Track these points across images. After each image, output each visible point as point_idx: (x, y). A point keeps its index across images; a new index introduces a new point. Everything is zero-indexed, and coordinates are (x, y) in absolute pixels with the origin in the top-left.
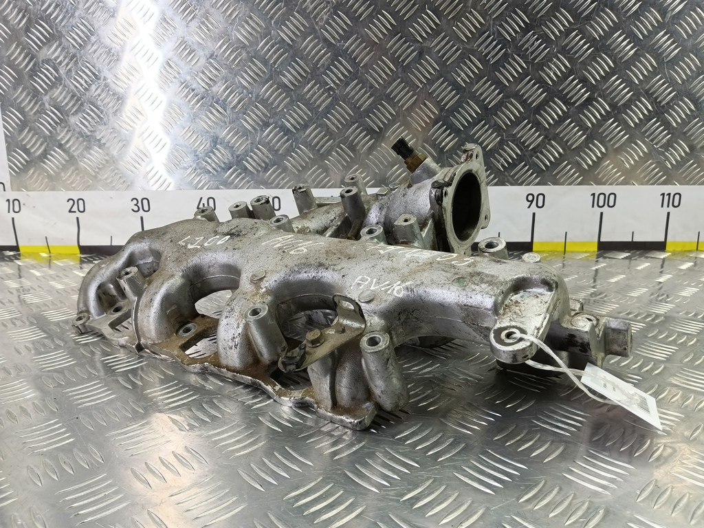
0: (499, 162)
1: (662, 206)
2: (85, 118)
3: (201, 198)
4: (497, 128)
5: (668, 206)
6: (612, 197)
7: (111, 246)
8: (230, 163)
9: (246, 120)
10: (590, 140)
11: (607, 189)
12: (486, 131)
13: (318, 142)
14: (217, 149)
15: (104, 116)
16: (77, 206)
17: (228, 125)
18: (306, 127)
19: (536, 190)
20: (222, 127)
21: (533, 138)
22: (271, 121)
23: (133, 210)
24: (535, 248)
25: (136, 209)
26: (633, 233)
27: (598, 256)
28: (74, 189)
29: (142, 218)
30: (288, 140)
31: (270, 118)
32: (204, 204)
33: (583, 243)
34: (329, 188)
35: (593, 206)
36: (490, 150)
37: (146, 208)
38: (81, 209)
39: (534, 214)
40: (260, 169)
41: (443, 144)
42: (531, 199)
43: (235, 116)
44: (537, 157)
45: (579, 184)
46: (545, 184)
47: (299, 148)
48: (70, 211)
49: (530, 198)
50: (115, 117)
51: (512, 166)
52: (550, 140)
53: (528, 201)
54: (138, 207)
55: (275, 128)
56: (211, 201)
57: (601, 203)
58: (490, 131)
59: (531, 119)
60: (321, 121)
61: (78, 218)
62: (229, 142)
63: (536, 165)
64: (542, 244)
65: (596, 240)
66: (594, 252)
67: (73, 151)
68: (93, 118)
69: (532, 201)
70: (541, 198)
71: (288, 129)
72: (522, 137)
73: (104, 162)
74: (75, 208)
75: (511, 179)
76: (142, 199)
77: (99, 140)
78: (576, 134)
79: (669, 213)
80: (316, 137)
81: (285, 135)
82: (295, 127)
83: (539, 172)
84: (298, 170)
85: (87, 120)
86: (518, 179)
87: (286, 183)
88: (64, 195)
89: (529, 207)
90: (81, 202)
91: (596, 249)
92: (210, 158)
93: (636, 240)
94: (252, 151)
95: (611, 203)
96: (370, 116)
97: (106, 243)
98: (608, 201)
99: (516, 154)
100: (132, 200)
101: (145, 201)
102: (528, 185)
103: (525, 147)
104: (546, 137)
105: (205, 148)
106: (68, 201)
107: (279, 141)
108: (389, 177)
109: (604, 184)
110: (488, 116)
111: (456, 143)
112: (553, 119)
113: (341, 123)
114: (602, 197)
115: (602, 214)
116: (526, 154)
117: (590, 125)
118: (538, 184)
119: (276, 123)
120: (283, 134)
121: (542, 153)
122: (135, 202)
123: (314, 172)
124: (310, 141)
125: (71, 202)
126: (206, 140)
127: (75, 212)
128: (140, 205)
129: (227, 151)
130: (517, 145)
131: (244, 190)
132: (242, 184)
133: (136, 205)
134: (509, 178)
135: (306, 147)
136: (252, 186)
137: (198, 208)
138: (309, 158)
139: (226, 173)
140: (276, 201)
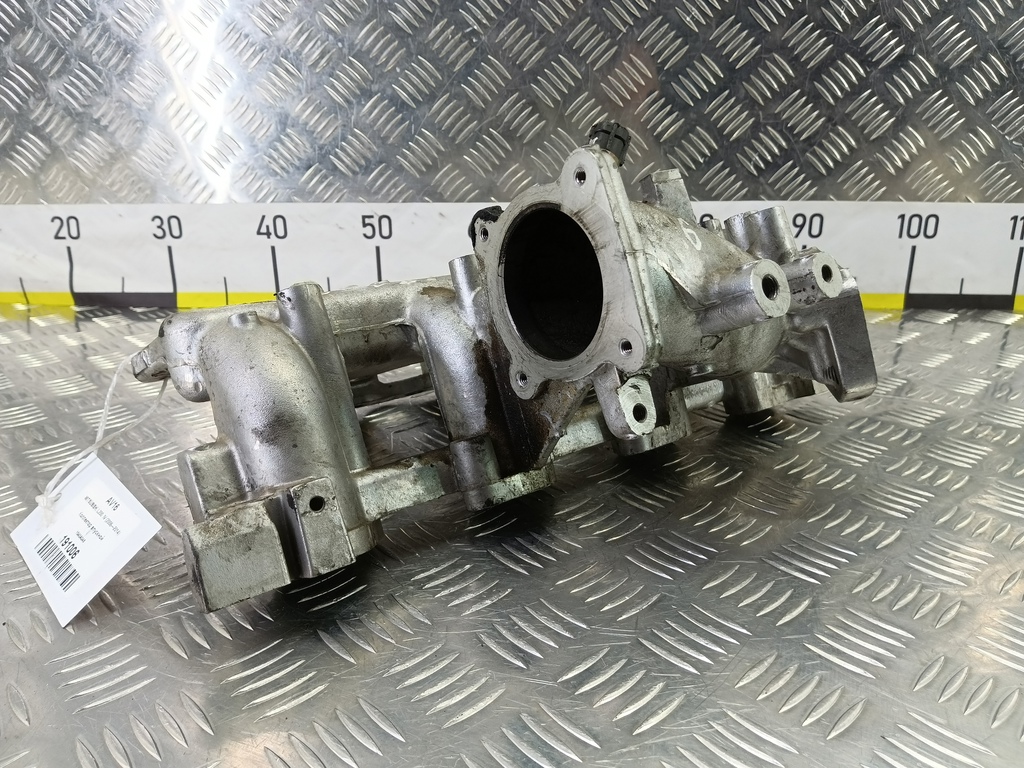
0: (750, 160)
1: (1012, 237)
2: (73, 84)
3: (264, 217)
4: (750, 104)
5: (1022, 238)
6: (932, 221)
7: (123, 295)
8: (309, 160)
9: (333, 87)
10: (899, 126)
11: (924, 208)
12: (732, 108)
13: (453, 125)
14: (288, 135)
15: (104, 80)
16: (67, 229)
17: (304, 94)
18: (431, 98)
19: (809, 208)
20: (293, 98)
21: (808, 120)
22: (375, 87)
23: (155, 235)
25: (160, 233)
26: (962, 280)
27: (906, 318)
28: (60, 201)
29: (170, 248)
30: (402, 121)
31: (372, 82)
32: (268, 227)
33: (882, 296)
34: (470, 201)
35: (900, 236)
36: (737, 139)
37: (176, 232)
38: (74, 234)
39: (805, 247)
40: (357, 169)
41: (659, 129)
42: (801, 223)
43: (315, 80)
44: (814, 153)
45: (880, 199)
46: (824, 198)
47: (422, 135)
48: (57, 237)
49: (800, 221)
50: (122, 82)
51: (772, 167)
52: (835, 125)
53: (795, 225)
54: (163, 230)
55: (381, 99)
56: (279, 222)
57: (914, 232)
58: (738, 108)
59: (807, 90)
60: (458, 89)
61: (69, 249)
62: (306, 124)
63: (812, 166)
65: (902, 291)
66: (898, 310)
67: (57, 139)
68: (85, 84)
69: (802, 227)
70: (817, 220)
71: (403, 103)
72: (790, 118)
73: (107, 157)
74: (64, 233)
75: (769, 189)
76: (170, 219)
77: (97, 121)
78: (878, 115)
79: (1021, 249)
80: (449, 115)
81: (398, 111)
82: (414, 99)
83: (816, 178)
84: (420, 172)
85: (77, 88)
86: (780, 190)
87: (400, 192)
88: (46, 211)
89: (797, 236)
90: (72, 222)
91: (900, 304)
92: (276, 150)
93: (966, 291)
94: (344, 139)
95: (930, 232)
96: (539, 81)
97: (115, 288)
98: (924, 228)
99: (780, 147)
100: (153, 219)
101: (174, 222)
102: (797, 198)
103: (794, 136)
104: (829, 120)
105: (268, 134)
106: (53, 220)
107: (388, 121)
109: (920, 199)
110: (734, 83)
111: (681, 127)
112: (842, 89)
113: (491, 92)
114: (916, 221)
115: (914, 248)
116: (796, 147)
117: (902, 101)
118: (813, 198)
119: (383, 91)
120: (395, 111)
121: (821, 146)
122: (158, 222)
123: (446, 174)
124: (439, 122)
125: (58, 222)
126: (269, 120)
127: (64, 238)
128: (165, 227)
129: (304, 139)
130: (780, 132)
131: (333, 204)
132: (329, 193)
133: (159, 227)
134: (767, 187)
135: (433, 133)
136: (345, 197)
137: (259, 233)
138: (438, 151)
139: (303, 174)
140: (385, 222)
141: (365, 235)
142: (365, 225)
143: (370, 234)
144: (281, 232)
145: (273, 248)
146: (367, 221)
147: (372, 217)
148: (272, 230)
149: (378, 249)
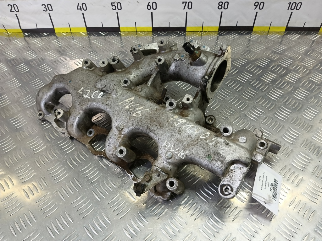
3: (78, 4)
23: (44, 10)
24: (254, 30)
25: (45, 10)
27: (285, 34)
29: (49, 14)
32: (80, 7)
33: (279, 28)
35: (288, 9)
37: (51, 9)
38: (17, 10)
39: (257, 12)
48: (11, 11)
49: (257, 4)
53: (255, 5)
56: (84, 5)
57: (293, 8)
64: (258, 27)
69: (257, 6)
74: (13, 10)
76: (48, 5)
89: (255, 9)
90: (15, 6)
91: (284, 30)
93: (306, 26)
95: (298, 8)
97: (34, 27)
98: (296, 7)
101: (49, 6)
106: (8, 6)
114: (294, 4)
115: (292, 13)
122: (44, 6)
125: (10, 6)
127: (14, 11)
128: (47, 7)
133: (44, 8)
140: (119, 4)
141: (113, 9)
142: (112, 6)
143: (114, 8)
144: (85, 9)
145: (83, 14)
146: (113, 4)
147: (115, 3)
148: (82, 8)
149: (117, 13)
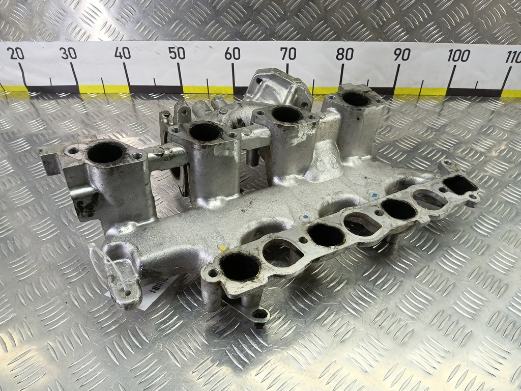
0: (375, 20)
1: (507, 62)
5: (512, 62)
6: (467, 53)
7: (52, 87)
8: (138, 18)
10: (457, 3)
11: (463, 47)
14: (125, 6)
16: (16, 54)
19: (403, 45)
26: (477, 82)
28: (8, 40)
34: (225, 40)
36: (368, 10)
40: (164, 23)
42: (398, 53)
44: (409, 17)
45: (440, 42)
46: (412, 41)
47: (198, 5)
51: (386, 24)
52: (422, 2)
54: (67, 55)
61: (20, 64)
63: (406, 22)
65: (446, 87)
66: (443, 96)
70: (407, 52)
73: (30, 17)
75: (383, 36)
79: (511, 68)
83: (408, 31)
84: (198, 25)
86: (389, 36)
87: (188, 35)
88: (3, 45)
94: (156, 7)
99: (391, 14)
100: (60, 50)
102: (397, 41)
103: (399, 8)
105: (114, 5)
108: (278, 32)
109: (462, 42)
116: (400, 13)
118: (406, 40)
121: (413, 13)
123: (212, 26)
129: (134, 7)
130: (392, 6)
131: (153, 42)
132: (150, 36)
134: (382, 34)
135: (204, 4)
136: (159, 37)
137: (116, 56)
138: (207, 14)
139: (136, 26)
